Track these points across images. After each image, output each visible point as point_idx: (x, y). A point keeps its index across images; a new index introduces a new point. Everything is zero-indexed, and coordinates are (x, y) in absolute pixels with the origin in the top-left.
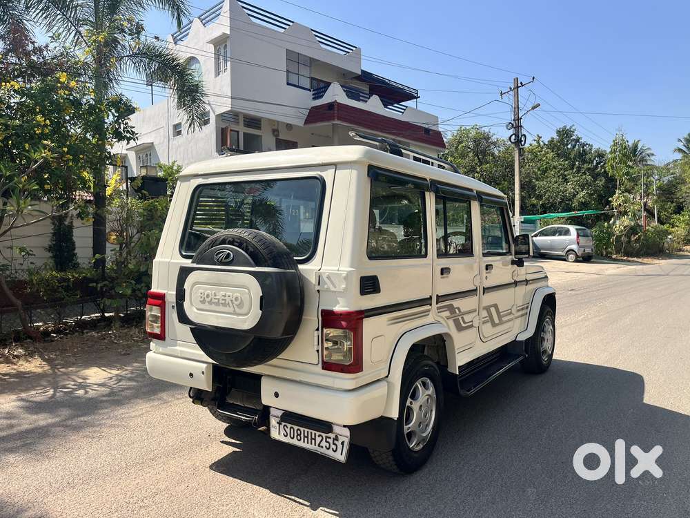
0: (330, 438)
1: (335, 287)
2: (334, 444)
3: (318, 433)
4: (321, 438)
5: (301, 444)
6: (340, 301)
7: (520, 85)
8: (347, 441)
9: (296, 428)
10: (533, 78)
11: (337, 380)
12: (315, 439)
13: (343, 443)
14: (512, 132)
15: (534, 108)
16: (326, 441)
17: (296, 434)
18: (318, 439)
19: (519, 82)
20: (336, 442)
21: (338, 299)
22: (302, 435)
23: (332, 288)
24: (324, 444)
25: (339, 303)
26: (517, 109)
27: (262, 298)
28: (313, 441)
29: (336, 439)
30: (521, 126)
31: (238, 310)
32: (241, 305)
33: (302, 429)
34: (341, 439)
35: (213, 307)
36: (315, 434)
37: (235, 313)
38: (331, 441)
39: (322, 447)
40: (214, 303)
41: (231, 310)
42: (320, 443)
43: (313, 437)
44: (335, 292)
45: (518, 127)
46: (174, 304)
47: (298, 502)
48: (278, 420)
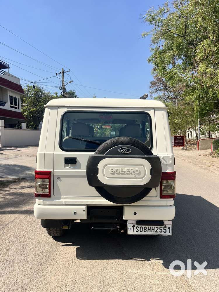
0: (162, 227)
1: (166, 162)
2: (164, 229)
3: (156, 226)
4: (157, 228)
5: (147, 233)
6: (169, 168)
7: (64, 72)
8: (171, 226)
9: (143, 226)
10: (70, 70)
11: (168, 202)
12: (154, 230)
13: (169, 228)
14: (62, 91)
15: (70, 82)
16: (160, 229)
17: (143, 229)
18: (156, 229)
19: (64, 70)
20: (165, 228)
21: (168, 167)
22: (147, 230)
23: (165, 163)
24: (159, 230)
25: (168, 169)
26: (63, 81)
27: (151, 169)
28: (153, 231)
29: (165, 227)
30: (66, 89)
31: (137, 176)
32: (139, 174)
33: (147, 226)
34: (168, 226)
35: (121, 176)
36: (154, 227)
37: (135, 178)
38: (162, 228)
39: (158, 232)
40: (121, 174)
41: (133, 176)
42: (157, 230)
43: (153, 228)
44: (166, 164)
45: (64, 89)
46: (60, 177)
47: (139, 260)
48: (132, 225)
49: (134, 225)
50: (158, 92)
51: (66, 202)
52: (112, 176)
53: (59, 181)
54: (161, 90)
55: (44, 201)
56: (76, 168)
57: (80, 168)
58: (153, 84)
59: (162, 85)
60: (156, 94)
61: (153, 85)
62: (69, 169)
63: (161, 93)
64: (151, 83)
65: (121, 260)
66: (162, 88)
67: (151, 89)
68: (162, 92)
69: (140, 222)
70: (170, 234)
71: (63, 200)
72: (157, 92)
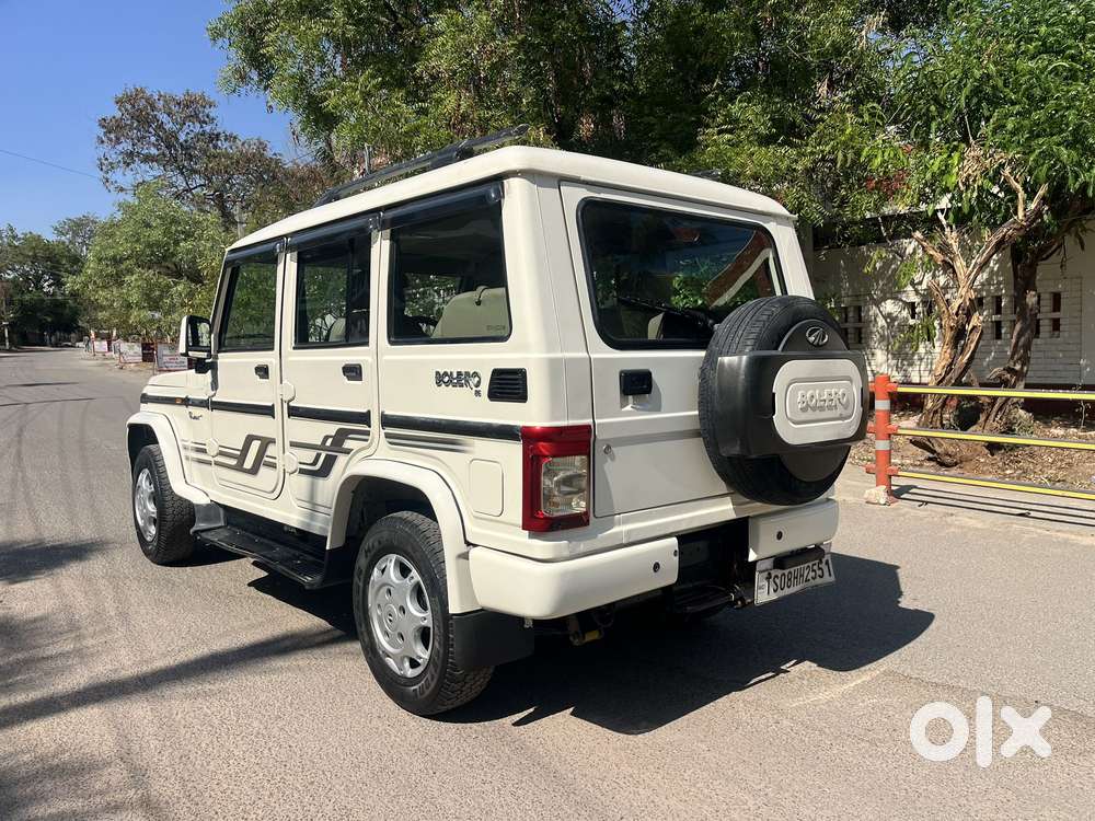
0: (815, 564)
2: (819, 569)
3: (803, 566)
5: (791, 590)
8: (829, 558)
9: (786, 572)
12: (803, 575)
13: (827, 563)
16: (813, 571)
17: (786, 580)
18: (806, 573)
20: (820, 566)
22: (792, 579)
24: (810, 575)
27: (862, 390)
28: (802, 578)
29: (820, 561)
31: (844, 412)
33: (793, 570)
34: (824, 560)
36: (801, 569)
37: (840, 418)
38: (816, 568)
39: (810, 580)
42: (807, 576)
43: (802, 572)
46: (610, 444)
47: (767, 679)
48: (766, 574)
49: (769, 574)
50: (137, 164)
51: (629, 532)
52: (804, 416)
53: (609, 460)
54: (148, 159)
55: (570, 542)
56: (649, 406)
57: (658, 409)
58: (113, 129)
59: (153, 139)
60: (128, 172)
61: (112, 136)
62: (630, 415)
63: (152, 173)
64: (103, 123)
65: (734, 694)
66: (154, 151)
67: (106, 148)
68: (157, 170)
69: (781, 561)
70: (832, 579)
71: (620, 529)
72: (132, 166)
